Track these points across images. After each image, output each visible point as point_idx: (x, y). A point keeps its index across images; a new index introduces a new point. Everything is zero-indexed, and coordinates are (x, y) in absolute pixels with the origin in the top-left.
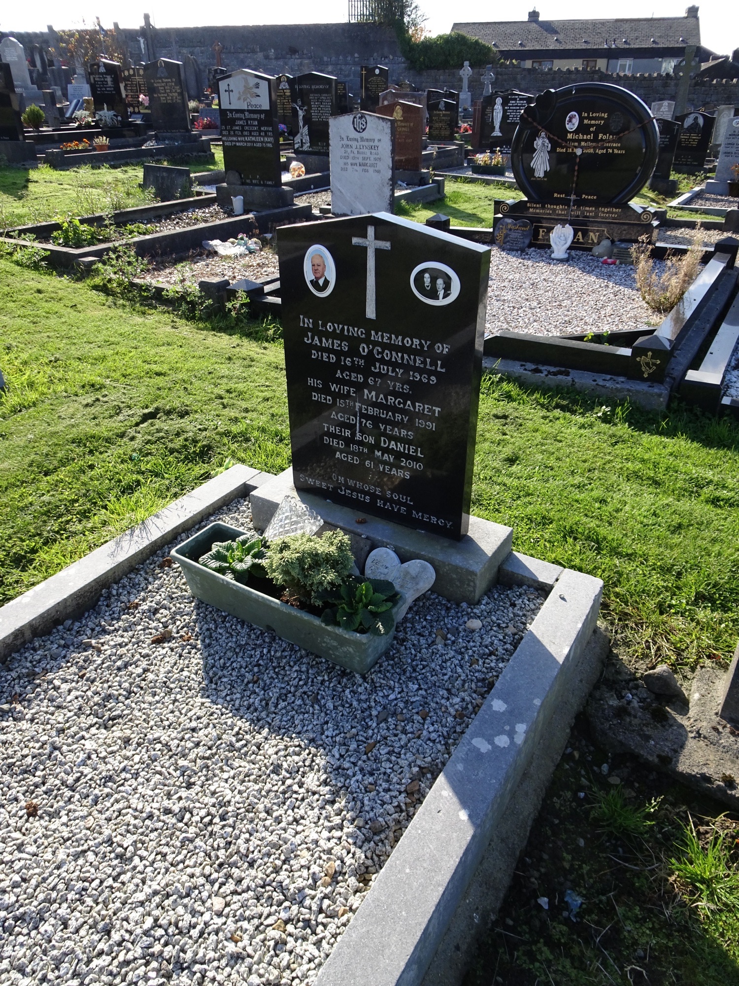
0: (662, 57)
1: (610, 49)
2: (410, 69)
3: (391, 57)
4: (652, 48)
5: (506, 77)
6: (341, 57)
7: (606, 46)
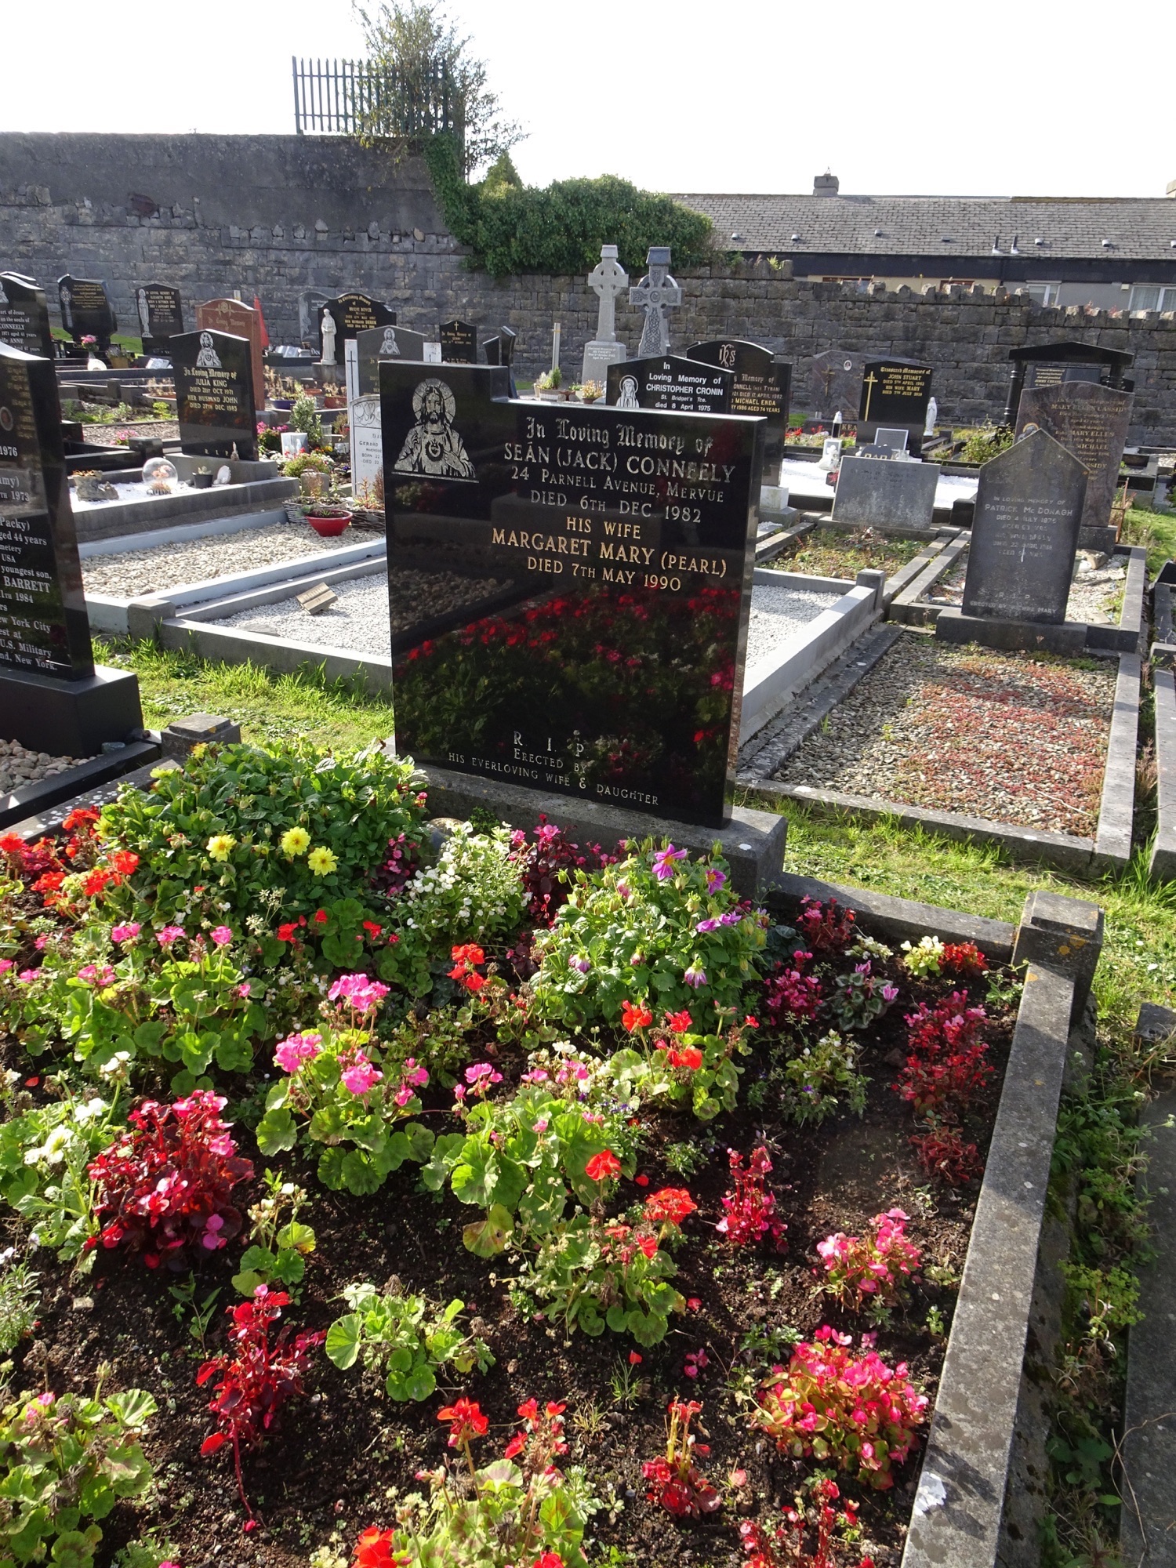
0: (1130, 283)
1: (1005, 260)
2: (473, 270)
3: (419, 235)
4: (1108, 261)
5: (748, 304)
6: (278, 230)
7: (995, 252)
